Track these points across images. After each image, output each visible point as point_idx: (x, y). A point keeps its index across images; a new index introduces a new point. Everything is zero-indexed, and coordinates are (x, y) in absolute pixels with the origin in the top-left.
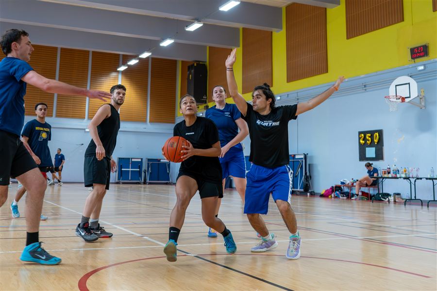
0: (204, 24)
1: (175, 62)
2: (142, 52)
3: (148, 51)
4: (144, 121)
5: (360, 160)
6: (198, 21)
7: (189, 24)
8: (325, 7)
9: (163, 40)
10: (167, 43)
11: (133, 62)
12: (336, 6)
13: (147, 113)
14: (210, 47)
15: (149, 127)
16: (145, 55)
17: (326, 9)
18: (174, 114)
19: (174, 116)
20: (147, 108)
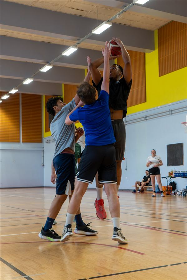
0: (53, 66)
1: (40, 97)
2: (11, 89)
3: (15, 88)
4: (18, 141)
5: (168, 166)
6: (48, 63)
7: (42, 66)
8: (144, 52)
9: (25, 79)
10: (28, 82)
11: (5, 97)
12: (152, 51)
13: (20, 135)
14: (64, 85)
15: (22, 146)
16: (13, 91)
17: (145, 53)
18: (41, 136)
19: (41, 137)
20: (20, 132)
